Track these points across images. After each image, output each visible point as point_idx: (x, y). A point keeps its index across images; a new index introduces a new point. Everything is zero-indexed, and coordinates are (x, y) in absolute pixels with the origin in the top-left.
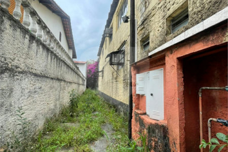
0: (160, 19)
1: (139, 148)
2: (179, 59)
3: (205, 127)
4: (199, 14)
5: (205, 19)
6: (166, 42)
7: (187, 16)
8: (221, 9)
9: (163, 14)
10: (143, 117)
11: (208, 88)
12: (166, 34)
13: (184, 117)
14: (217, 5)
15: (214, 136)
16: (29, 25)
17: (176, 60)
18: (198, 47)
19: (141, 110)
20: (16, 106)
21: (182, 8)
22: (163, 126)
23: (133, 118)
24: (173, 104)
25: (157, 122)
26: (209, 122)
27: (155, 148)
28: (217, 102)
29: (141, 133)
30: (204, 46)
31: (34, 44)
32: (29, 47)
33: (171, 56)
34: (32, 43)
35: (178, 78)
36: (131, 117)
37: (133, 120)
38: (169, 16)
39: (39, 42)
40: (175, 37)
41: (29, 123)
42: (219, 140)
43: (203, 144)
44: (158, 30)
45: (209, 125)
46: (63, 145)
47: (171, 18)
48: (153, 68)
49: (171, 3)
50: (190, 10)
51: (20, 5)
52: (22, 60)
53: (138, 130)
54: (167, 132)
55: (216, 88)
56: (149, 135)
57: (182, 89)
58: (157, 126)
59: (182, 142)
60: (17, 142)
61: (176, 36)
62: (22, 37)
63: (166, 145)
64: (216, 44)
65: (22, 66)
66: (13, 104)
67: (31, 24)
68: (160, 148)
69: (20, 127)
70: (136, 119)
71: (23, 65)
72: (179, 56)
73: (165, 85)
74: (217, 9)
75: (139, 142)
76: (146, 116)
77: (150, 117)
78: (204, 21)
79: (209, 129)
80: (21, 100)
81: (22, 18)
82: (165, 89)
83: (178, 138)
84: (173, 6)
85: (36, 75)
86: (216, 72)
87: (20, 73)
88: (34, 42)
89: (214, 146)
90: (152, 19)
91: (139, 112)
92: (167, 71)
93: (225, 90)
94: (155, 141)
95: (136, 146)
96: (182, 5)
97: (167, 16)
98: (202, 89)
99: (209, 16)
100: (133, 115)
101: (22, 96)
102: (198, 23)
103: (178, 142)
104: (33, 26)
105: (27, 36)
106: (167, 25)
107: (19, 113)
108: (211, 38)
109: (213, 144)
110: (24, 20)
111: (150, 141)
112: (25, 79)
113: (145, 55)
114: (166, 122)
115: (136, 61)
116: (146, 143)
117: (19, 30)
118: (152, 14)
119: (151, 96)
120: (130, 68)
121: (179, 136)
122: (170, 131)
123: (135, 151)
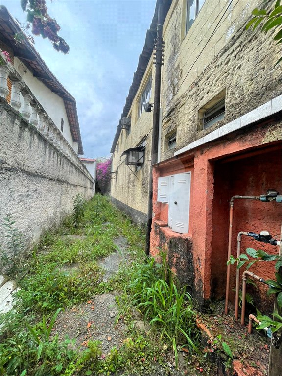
0: (190, 110)
1: (158, 266)
2: (210, 161)
3: (235, 242)
4: (237, 107)
5: (243, 114)
6: (196, 139)
7: (223, 109)
8: (263, 103)
9: (194, 105)
10: (164, 229)
11: (241, 197)
12: (197, 130)
13: (211, 230)
14: (258, 97)
15: (243, 251)
16: (19, 107)
17: (206, 163)
18: (234, 148)
19: (162, 221)
21: (218, 98)
22: (187, 240)
23: (152, 230)
24: (200, 214)
25: (180, 235)
26: (239, 236)
27: (176, 265)
28: (250, 214)
29: (161, 248)
30: (240, 147)
31: (26, 133)
32: (20, 137)
33: (201, 157)
34: (24, 132)
35: (208, 185)
36: (150, 229)
37: (152, 233)
38: (202, 108)
39: (33, 131)
40: (207, 134)
41: (21, 235)
42: (249, 256)
43: (231, 260)
44: (188, 124)
45: (239, 239)
46: (65, 262)
47: (204, 110)
48: (180, 171)
49: (205, 90)
50: (227, 101)
51: (6, 77)
52: (10, 153)
53: (157, 244)
54: (191, 246)
55: (250, 197)
56: (170, 250)
57: (212, 197)
58: (180, 239)
59: (207, 259)
60: (5, 258)
61: (209, 133)
62: (9, 122)
63: (190, 262)
64: (254, 146)
65: (11, 162)
67: (23, 106)
68: (182, 266)
69: (9, 239)
70: (156, 232)
71: (11, 160)
72: (211, 157)
73: (192, 192)
74: (259, 103)
75: (158, 258)
76: (168, 228)
77: (172, 230)
78: (243, 117)
79: (239, 243)
80: (9, 205)
81: (9, 96)
82: (191, 196)
83: (204, 253)
84: (207, 95)
85: (29, 174)
86: (251, 179)
87: (7, 170)
88: (27, 130)
89: (243, 263)
90: (181, 109)
91: (160, 223)
92: (195, 175)
93: (260, 199)
94: (177, 257)
95: (155, 263)
96: (218, 94)
97: (200, 106)
98: (235, 198)
99: (248, 111)
100: (152, 227)
101: (11, 200)
102: (235, 118)
103: (203, 258)
104: (24, 108)
105: (17, 121)
106: (198, 119)
107: (7, 222)
108: (249, 138)
109: (242, 260)
110: (12, 99)
111: (171, 257)
112: (14, 178)
113: (169, 155)
114: (191, 235)
115: (159, 161)
116: (166, 260)
117: (6, 112)
118: (181, 104)
119: (175, 205)
120: (151, 170)
121: (204, 251)
122: (194, 246)
123: (153, 269)
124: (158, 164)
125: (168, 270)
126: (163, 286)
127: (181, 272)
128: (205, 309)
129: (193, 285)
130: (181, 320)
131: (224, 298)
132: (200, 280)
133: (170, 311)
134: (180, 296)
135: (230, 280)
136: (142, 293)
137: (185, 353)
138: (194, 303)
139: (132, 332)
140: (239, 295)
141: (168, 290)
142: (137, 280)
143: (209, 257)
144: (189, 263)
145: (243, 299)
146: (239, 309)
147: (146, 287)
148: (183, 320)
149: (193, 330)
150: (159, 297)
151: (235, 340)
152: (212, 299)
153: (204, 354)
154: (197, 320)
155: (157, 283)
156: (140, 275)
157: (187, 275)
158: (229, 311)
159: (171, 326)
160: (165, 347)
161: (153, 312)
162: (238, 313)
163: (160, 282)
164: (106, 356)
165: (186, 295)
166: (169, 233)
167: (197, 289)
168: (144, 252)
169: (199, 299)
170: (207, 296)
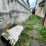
52: (20, 10)
67: (20, 1)
85: (23, 12)
88: (21, 5)
123: (44, 28)
147: (42, 31)
168: (42, 25)
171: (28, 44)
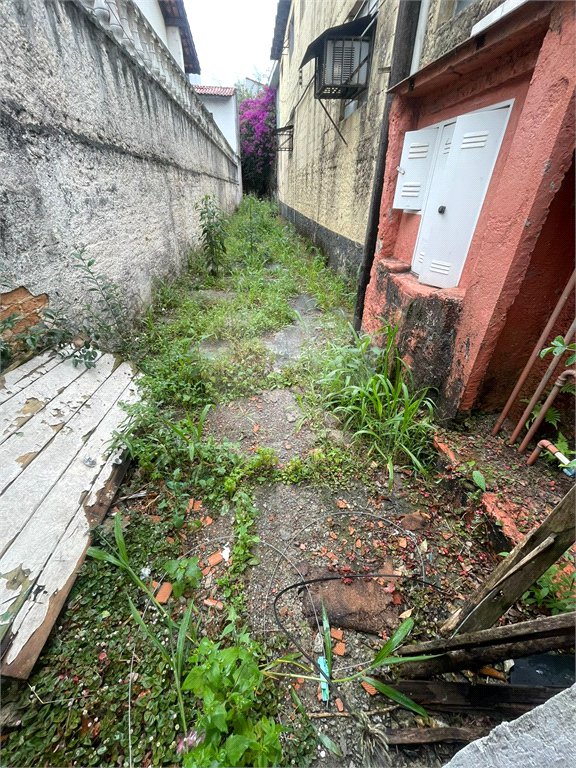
1: (377, 351)
10: (399, 278)
13: (519, 280)
19: (397, 259)
20: (68, 243)
22: (450, 302)
23: (371, 280)
24: (502, 240)
25: (436, 292)
27: (414, 352)
29: (387, 318)
35: (559, 142)
36: (366, 279)
37: (372, 287)
46: (203, 337)
52: (20, 78)
53: (379, 311)
54: (458, 317)
56: (407, 323)
57: (554, 187)
58: (434, 302)
59: (487, 343)
60: (103, 327)
63: (446, 347)
65: (33, 105)
66: (58, 236)
68: (427, 353)
69: (97, 296)
70: (379, 285)
71: (32, 99)
75: (377, 338)
76: (409, 276)
77: (420, 280)
83: (483, 332)
87: (33, 131)
91: (391, 264)
94: (418, 336)
95: (369, 347)
100: (372, 274)
101: (72, 214)
103: (478, 341)
107: (81, 262)
111: (405, 336)
112: (58, 156)
114: (463, 292)
115: (414, 70)
116: (395, 341)
119: (440, 216)
120: (388, 107)
121: (486, 328)
122: (465, 317)
123: (366, 356)
124: (413, 80)
125: (395, 359)
126: (381, 385)
127: (424, 365)
128: (456, 423)
129: (441, 387)
130: (407, 436)
131: (498, 412)
132: (459, 380)
133: (390, 421)
134: (413, 402)
135: (524, 383)
136: (342, 393)
137: (405, 474)
138: (437, 414)
139: (325, 443)
140: (533, 409)
141: (390, 391)
142: (334, 372)
143: (492, 338)
144: (442, 349)
145: (538, 417)
146: (524, 431)
147: (351, 384)
148: (411, 436)
149: (425, 449)
150: (374, 402)
151: (497, 470)
152: (472, 411)
153: (437, 480)
154: (436, 438)
155: (371, 380)
156: (340, 365)
157: (433, 370)
158: (500, 430)
159: (388, 442)
160: (374, 464)
161: (360, 421)
162: (518, 436)
163: (379, 379)
164: (285, 467)
165: (426, 402)
166: (410, 286)
167: (448, 394)
168: (351, 326)
169: (448, 410)
170: (465, 406)
171: (226, 554)
